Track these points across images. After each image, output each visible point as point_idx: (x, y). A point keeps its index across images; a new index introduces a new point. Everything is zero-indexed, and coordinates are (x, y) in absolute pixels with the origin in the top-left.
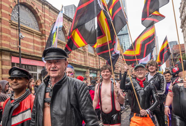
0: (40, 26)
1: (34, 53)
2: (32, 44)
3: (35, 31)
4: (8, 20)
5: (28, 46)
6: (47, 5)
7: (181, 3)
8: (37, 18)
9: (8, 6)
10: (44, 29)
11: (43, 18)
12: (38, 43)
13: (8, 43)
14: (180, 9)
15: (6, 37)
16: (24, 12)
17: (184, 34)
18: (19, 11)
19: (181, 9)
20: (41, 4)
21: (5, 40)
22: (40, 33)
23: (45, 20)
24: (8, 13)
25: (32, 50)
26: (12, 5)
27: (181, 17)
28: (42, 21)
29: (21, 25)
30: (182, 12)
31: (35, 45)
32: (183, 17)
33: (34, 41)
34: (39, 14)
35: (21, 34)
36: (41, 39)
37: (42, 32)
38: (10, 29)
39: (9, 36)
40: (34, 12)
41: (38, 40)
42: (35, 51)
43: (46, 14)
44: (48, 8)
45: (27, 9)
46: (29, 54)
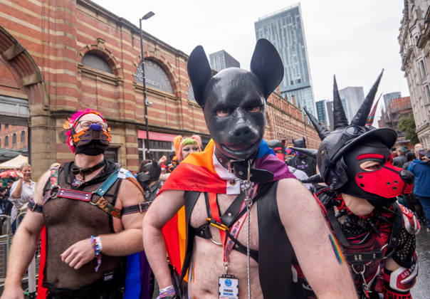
0: (174, 86)
1: (167, 124)
2: (164, 112)
3: (167, 93)
4: (131, 82)
5: (158, 115)
6: (182, 57)
7: (401, 29)
8: (170, 76)
9: (130, 63)
10: (179, 90)
11: (177, 75)
12: (171, 110)
13: (132, 113)
14: (399, 38)
15: (130, 105)
16: (151, 69)
17: (408, 80)
18: (143, 69)
19: (402, 38)
20: (174, 56)
21: (128, 109)
22: (174, 96)
23: (180, 78)
24: (130, 73)
25: (164, 121)
26: (135, 63)
27: (402, 51)
28: (176, 80)
29: (147, 87)
30: (404, 43)
31: (168, 113)
32: (405, 52)
33: (166, 108)
34: (171, 71)
35: (147, 100)
36: (177, 104)
37: (176, 94)
38: (134, 94)
39: (133, 103)
40: (165, 69)
41: (172, 106)
42: (168, 121)
43: (181, 69)
44: (183, 60)
45: (155, 65)
46: (160, 126)
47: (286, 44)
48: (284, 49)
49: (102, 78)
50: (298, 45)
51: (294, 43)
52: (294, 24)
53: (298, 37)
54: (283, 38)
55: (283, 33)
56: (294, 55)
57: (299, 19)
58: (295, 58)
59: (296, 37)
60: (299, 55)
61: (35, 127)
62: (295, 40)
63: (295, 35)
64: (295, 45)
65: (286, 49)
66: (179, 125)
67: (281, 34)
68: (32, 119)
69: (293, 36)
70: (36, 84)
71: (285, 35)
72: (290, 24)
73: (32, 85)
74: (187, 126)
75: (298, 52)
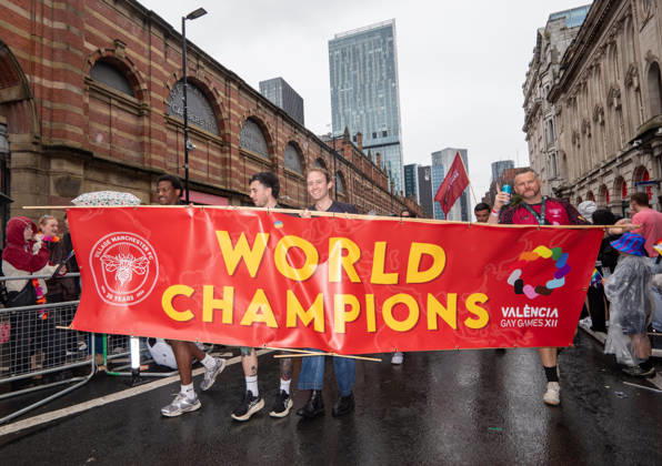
0: (220, 124)
1: (208, 179)
2: (204, 162)
3: (210, 134)
4: (161, 112)
5: (197, 165)
6: (234, 82)
7: (528, 74)
8: (215, 109)
9: (162, 84)
10: (227, 131)
11: (227, 109)
12: (215, 159)
13: (161, 159)
14: (524, 86)
15: (159, 147)
17: (530, 146)
18: (185, 95)
19: (528, 87)
20: (223, 80)
21: (156, 153)
22: (220, 139)
23: (229, 114)
24: (161, 98)
25: (204, 174)
26: (169, 83)
27: (526, 105)
28: (225, 115)
29: (189, 124)
30: (530, 94)
31: (210, 163)
32: (530, 106)
33: (208, 157)
34: (219, 101)
35: (189, 141)
36: (222, 152)
37: (224, 137)
38: (165, 131)
39: (164, 145)
40: (209, 97)
41: (216, 154)
42: (210, 176)
43: (232, 99)
44: (235, 87)
45: (196, 91)
46: (200, 182)
47: (371, 78)
48: (367, 86)
49: (119, 102)
50: (386, 81)
51: (382, 78)
52: (384, 50)
53: (388, 70)
54: (368, 69)
55: (367, 61)
56: (381, 96)
57: (391, 44)
58: (382, 100)
59: (384, 69)
60: (387, 96)
61: (18, 169)
62: (384, 74)
63: (384, 66)
64: (383, 82)
65: (370, 86)
66: (225, 183)
67: (364, 63)
68: (14, 155)
69: (381, 68)
70: (21, 101)
71: (370, 65)
72: (380, 50)
73: (15, 102)
74: (236, 186)
75: (387, 91)
